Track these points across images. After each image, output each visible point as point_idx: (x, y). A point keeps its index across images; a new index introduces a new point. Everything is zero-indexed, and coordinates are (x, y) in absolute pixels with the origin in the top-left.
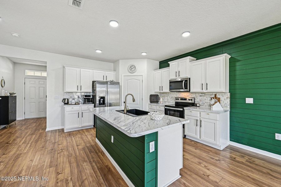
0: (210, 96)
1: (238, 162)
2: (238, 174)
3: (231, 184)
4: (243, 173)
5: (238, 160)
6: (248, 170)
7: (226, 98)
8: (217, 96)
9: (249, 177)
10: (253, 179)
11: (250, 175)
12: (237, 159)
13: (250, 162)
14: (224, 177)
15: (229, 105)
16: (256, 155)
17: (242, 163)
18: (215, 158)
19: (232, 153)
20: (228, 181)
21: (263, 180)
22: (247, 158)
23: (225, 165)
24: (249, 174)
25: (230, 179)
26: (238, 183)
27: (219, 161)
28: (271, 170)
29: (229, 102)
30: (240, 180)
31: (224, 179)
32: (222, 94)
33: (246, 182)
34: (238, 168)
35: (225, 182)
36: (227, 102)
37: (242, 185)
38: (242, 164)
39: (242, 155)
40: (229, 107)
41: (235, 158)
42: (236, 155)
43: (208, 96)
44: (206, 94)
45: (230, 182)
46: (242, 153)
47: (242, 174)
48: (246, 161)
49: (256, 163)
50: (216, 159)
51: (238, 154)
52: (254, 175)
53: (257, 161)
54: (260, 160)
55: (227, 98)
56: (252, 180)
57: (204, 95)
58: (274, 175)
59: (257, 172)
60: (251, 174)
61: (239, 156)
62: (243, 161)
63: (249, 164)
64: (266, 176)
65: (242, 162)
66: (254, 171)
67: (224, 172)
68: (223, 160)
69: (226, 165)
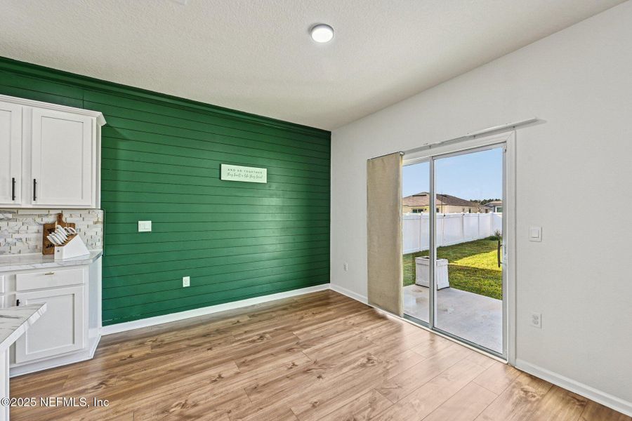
0: (39, 220)
1: (142, 359)
2: (154, 380)
3: (154, 408)
4: (160, 373)
5: (139, 355)
6: (165, 362)
7: (91, 223)
8: (64, 220)
9: (171, 371)
10: (179, 369)
11: (171, 366)
12: (135, 356)
13: (159, 346)
14: (136, 408)
15: (101, 239)
16: (158, 329)
17: (149, 356)
18: (89, 386)
19: (120, 350)
20: (147, 407)
21: (189, 361)
22: (149, 342)
23: (122, 382)
24: (169, 365)
25: (148, 401)
26: (164, 394)
27: (104, 386)
28: (188, 339)
29: (101, 233)
30: (165, 388)
31: (138, 410)
32: (82, 212)
33: (173, 382)
34: (149, 371)
35: (144, 414)
36: (94, 234)
37: (171, 392)
38: (150, 358)
39: (140, 341)
40: (100, 244)
41: (131, 357)
42: (129, 349)
43: (30, 219)
44: (20, 212)
45: (151, 406)
46: (137, 339)
47: (159, 376)
48: (152, 349)
49: (165, 342)
50: (94, 388)
51: (130, 344)
52: (176, 362)
53: (167, 338)
54: (167, 334)
55: (96, 223)
56: (178, 373)
57: (10, 216)
58: (195, 343)
59: (177, 355)
60: (172, 364)
61: (135, 348)
62: (148, 352)
63: (158, 350)
64: (189, 352)
65: (148, 354)
66: (171, 356)
67: (130, 399)
68: (111, 377)
69: (126, 382)
